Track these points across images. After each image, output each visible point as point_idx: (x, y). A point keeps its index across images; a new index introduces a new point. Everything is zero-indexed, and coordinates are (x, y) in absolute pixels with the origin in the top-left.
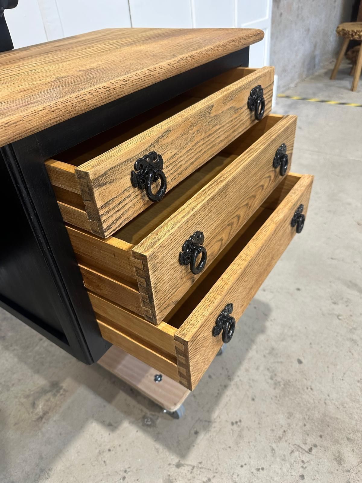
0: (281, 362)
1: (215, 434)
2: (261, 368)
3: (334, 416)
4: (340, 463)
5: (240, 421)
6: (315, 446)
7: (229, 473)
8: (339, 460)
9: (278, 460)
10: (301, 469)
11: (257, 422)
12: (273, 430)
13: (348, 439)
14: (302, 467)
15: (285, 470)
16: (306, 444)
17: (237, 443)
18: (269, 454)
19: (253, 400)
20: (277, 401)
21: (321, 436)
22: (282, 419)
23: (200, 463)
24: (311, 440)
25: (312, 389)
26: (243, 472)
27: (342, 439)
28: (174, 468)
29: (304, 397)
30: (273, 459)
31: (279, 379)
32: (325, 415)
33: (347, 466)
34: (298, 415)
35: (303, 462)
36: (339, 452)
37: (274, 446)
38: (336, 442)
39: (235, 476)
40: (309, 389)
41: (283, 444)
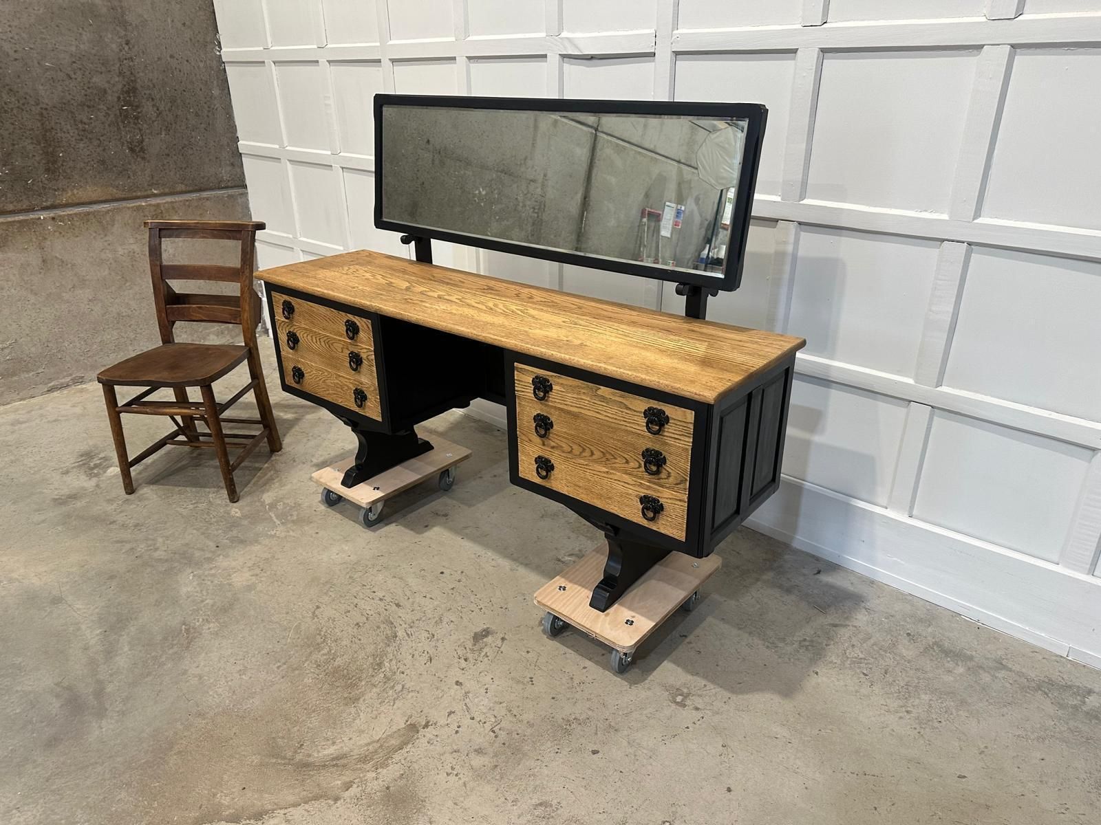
0: (596, 734)
1: (524, 664)
2: (590, 713)
3: (523, 762)
4: (476, 751)
5: (533, 684)
6: (496, 737)
7: (490, 670)
8: (479, 751)
9: (492, 705)
10: (479, 719)
11: (529, 696)
12: (518, 707)
13: (496, 766)
14: (480, 721)
15: (482, 707)
16: (500, 730)
17: (512, 679)
18: (497, 699)
19: (553, 698)
20: (548, 717)
21: (504, 744)
22: (527, 717)
23: (502, 652)
24: (503, 735)
25: (557, 753)
26: (488, 679)
27: (497, 761)
28: (502, 636)
29: (549, 742)
30: (493, 701)
31: (573, 726)
32: (525, 755)
33: (472, 755)
34: (529, 731)
35: (485, 723)
36: (486, 754)
37: (504, 705)
38: (496, 755)
39: (486, 673)
40: (557, 750)
41: (503, 712)
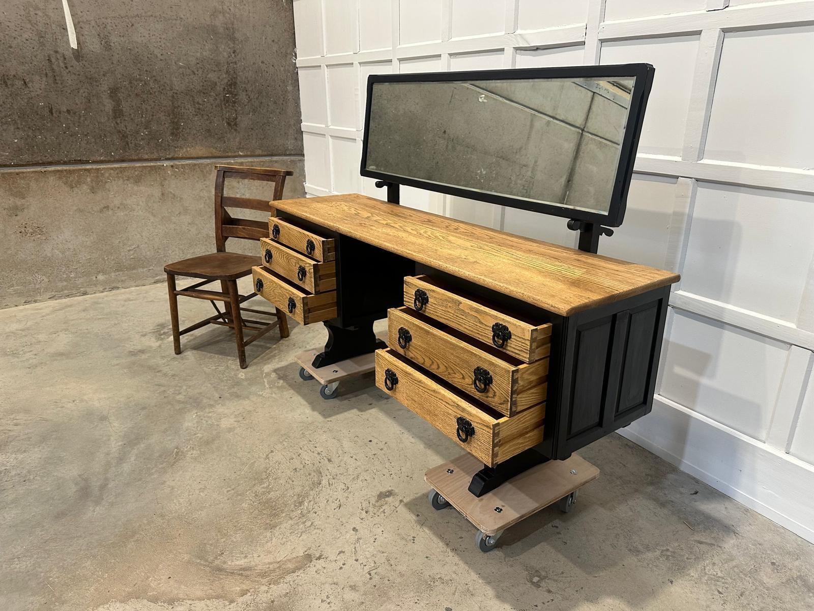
0: (454, 594)
1: (412, 525)
2: (454, 576)
3: (385, 604)
4: (350, 586)
5: (414, 543)
6: (371, 579)
7: (383, 523)
8: (353, 588)
9: (375, 552)
10: (361, 562)
11: (408, 552)
12: (396, 559)
13: (363, 603)
14: (362, 563)
15: (367, 553)
16: (375, 574)
17: (399, 534)
18: (381, 549)
19: (427, 557)
20: (417, 572)
21: (375, 586)
22: (402, 568)
23: (397, 512)
24: (376, 578)
25: (416, 603)
26: (380, 530)
27: (365, 599)
28: (401, 499)
29: (412, 594)
30: (377, 550)
31: (437, 583)
32: (389, 598)
33: (347, 590)
34: (399, 580)
35: (365, 565)
36: (358, 591)
37: (386, 554)
38: (365, 594)
39: (379, 526)
40: (416, 601)
41: (383, 560)
